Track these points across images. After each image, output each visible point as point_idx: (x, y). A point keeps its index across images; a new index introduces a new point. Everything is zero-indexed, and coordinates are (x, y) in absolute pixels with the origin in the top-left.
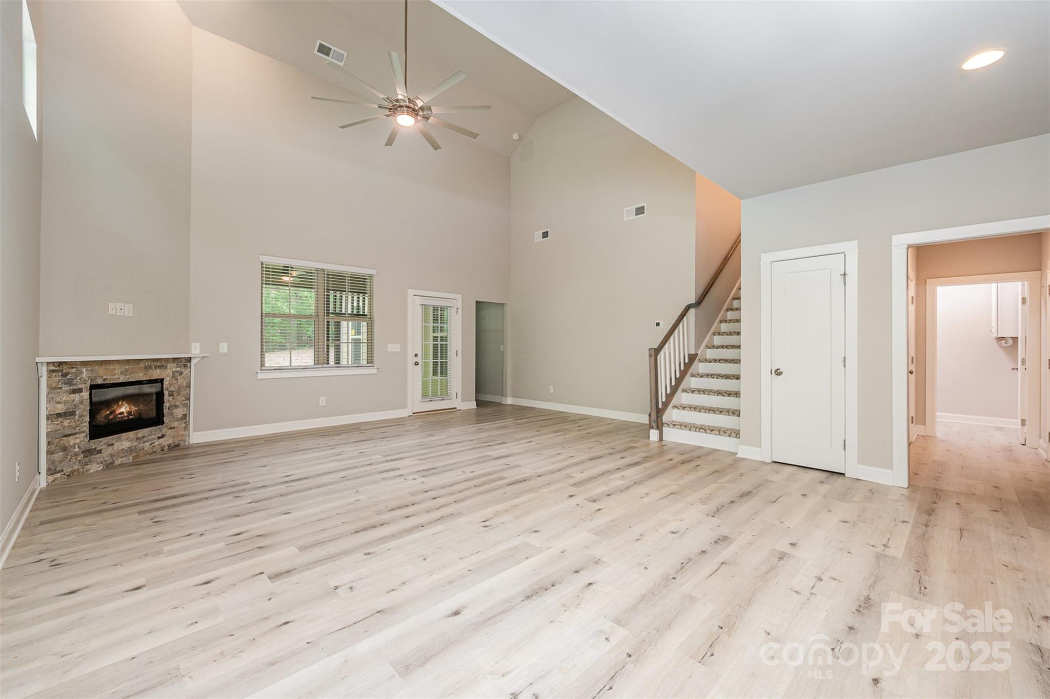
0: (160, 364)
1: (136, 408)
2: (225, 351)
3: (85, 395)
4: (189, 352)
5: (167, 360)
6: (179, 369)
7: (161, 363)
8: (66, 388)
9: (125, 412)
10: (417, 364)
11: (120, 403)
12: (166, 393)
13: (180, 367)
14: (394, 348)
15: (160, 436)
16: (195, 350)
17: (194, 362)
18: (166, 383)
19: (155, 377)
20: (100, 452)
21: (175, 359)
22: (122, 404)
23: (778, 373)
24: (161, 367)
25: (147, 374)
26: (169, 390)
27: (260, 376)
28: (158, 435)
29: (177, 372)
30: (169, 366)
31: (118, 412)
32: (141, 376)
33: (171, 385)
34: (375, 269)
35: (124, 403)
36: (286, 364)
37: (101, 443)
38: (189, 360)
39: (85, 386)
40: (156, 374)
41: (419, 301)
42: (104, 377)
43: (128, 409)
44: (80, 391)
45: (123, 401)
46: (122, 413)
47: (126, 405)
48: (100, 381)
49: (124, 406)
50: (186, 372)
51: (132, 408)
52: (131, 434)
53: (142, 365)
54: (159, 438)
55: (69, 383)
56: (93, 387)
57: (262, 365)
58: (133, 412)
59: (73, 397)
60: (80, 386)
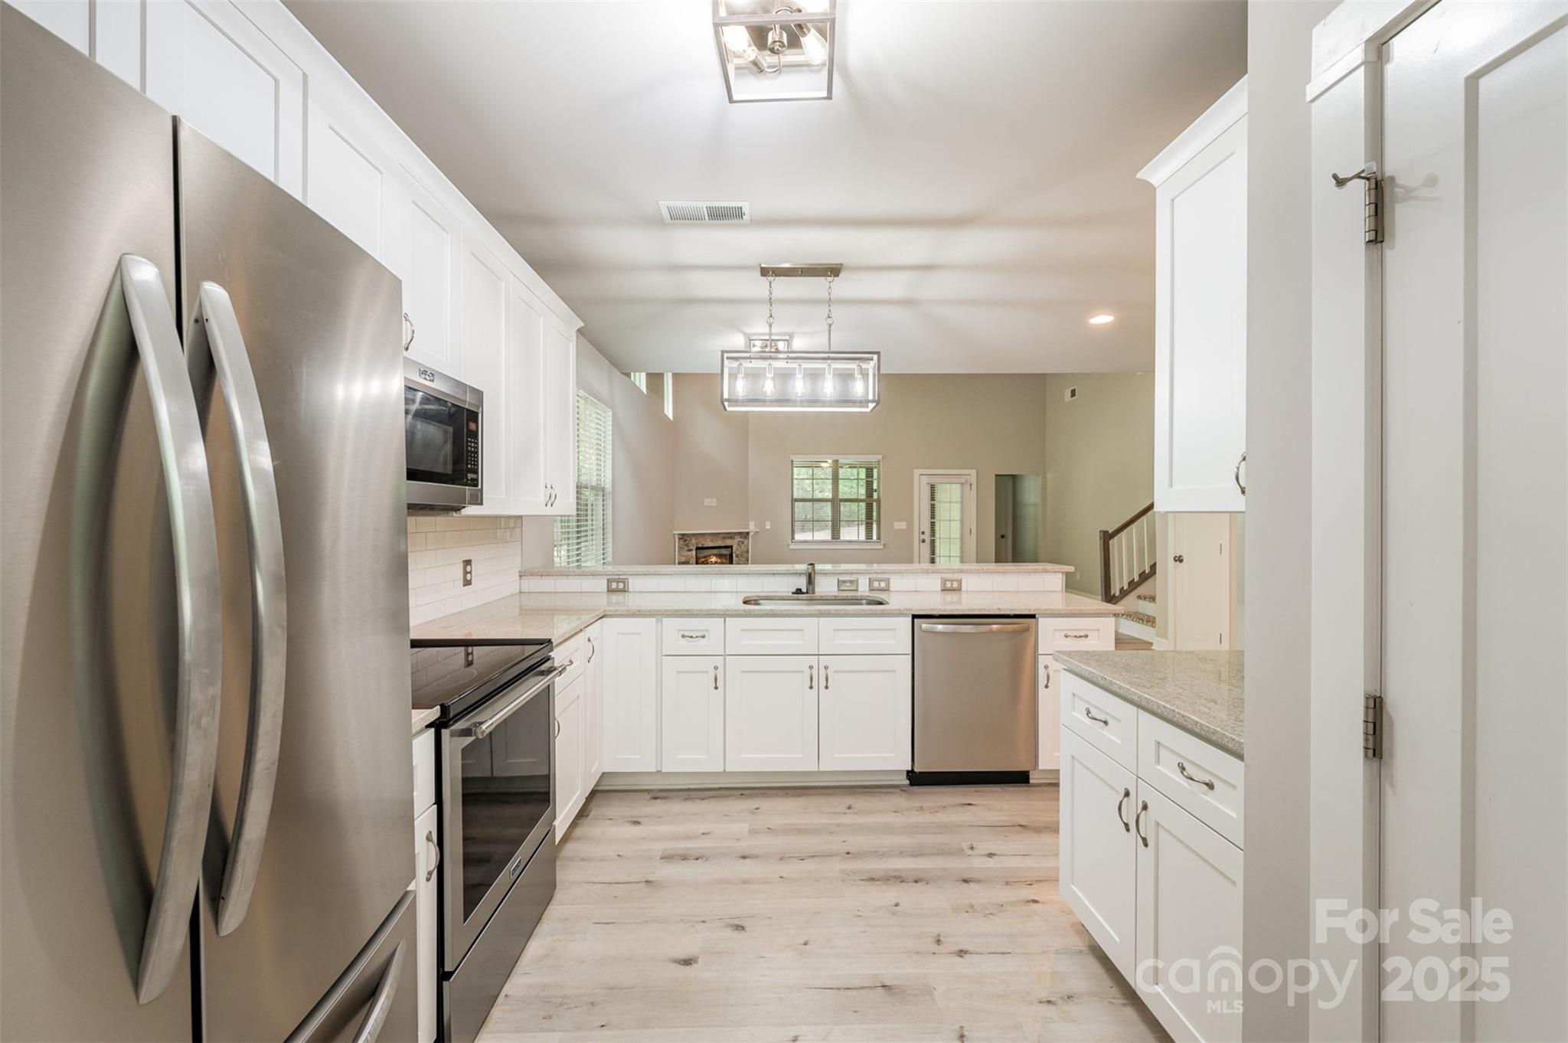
2: (768, 527)
3: (694, 553)
4: (748, 528)
5: (735, 534)
6: (742, 537)
7: (731, 536)
8: (686, 548)
10: (924, 541)
11: (711, 557)
12: (734, 555)
14: (901, 525)
16: (752, 527)
17: (751, 534)
18: (734, 549)
19: (728, 544)
21: (739, 533)
23: (1179, 559)
24: (731, 538)
25: (724, 542)
26: (736, 553)
27: (791, 547)
29: (740, 541)
30: (736, 537)
32: (721, 543)
33: (737, 549)
34: (879, 454)
36: (810, 538)
38: (748, 533)
39: (694, 548)
40: (729, 542)
41: (925, 479)
42: (702, 543)
44: (691, 550)
47: (715, 557)
48: (700, 546)
49: (713, 558)
50: (746, 541)
51: (718, 559)
53: (721, 536)
55: (687, 545)
56: (698, 549)
57: (793, 538)
59: (689, 553)
60: (692, 547)
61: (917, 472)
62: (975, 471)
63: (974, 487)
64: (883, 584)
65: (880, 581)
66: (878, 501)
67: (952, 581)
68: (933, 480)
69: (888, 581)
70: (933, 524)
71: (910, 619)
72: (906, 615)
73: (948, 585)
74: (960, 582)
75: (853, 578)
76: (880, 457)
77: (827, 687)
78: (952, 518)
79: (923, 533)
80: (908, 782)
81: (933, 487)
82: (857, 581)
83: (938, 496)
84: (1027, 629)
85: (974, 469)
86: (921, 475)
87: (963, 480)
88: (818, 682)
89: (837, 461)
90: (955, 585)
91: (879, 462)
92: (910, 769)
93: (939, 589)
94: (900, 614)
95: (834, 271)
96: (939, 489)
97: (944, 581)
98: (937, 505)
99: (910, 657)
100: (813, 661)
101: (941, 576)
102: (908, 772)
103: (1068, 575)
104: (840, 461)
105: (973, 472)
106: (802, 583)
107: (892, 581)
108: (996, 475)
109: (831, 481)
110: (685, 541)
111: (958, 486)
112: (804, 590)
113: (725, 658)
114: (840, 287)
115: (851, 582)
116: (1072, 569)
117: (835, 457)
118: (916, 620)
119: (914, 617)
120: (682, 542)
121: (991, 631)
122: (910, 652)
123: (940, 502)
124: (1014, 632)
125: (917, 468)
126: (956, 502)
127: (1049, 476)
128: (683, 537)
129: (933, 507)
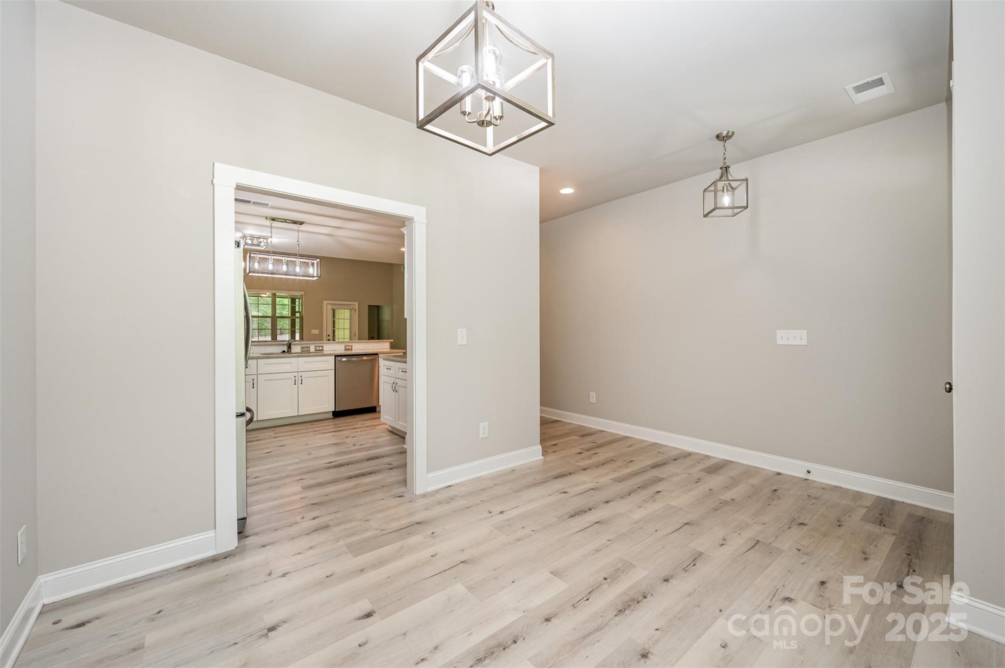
61: (325, 302)
62: (357, 303)
63: (357, 311)
64: (321, 348)
65: (319, 347)
66: (301, 318)
67: (349, 346)
68: (334, 307)
69: (322, 347)
70: (334, 331)
71: (334, 357)
72: (332, 356)
73: (347, 347)
74: (352, 346)
75: (308, 345)
76: (303, 293)
77: (301, 384)
78: (345, 328)
79: (329, 336)
80: (333, 417)
81: (334, 310)
82: (309, 347)
83: (337, 316)
84: (375, 359)
85: (356, 301)
86: (327, 304)
87: (351, 308)
88: (298, 381)
89: (275, 294)
90: (350, 347)
91: (302, 295)
92: (334, 410)
93: (344, 349)
94: (330, 355)
95: (302, 223)
96: (337, 312)
97: (346, 346)
98: (336, 321)
99: (334, 371)
100: (296, 374)
101: (344, 344)
102: (333, 412)
103: (391, 343)
104: (277, 294)
105: (357, 304)
106: (285, 349)
107: (324, 347)
108: (369, 306)
109: (271, 306)
111: (348, 311)
112: (286, 351)
113: (257, 376)
114: (302, 227)
115: (307, 348)
116: (392, 341)
117: (274, 292)
118: (336, 357)
119: (336, 356)
121: (363, 360)
122: (334, 368)
123: (338, 319)
124: (371, 360)
125: (325, 300)
126: (347, 319)
127: (395, 307)
129: (334, 321)
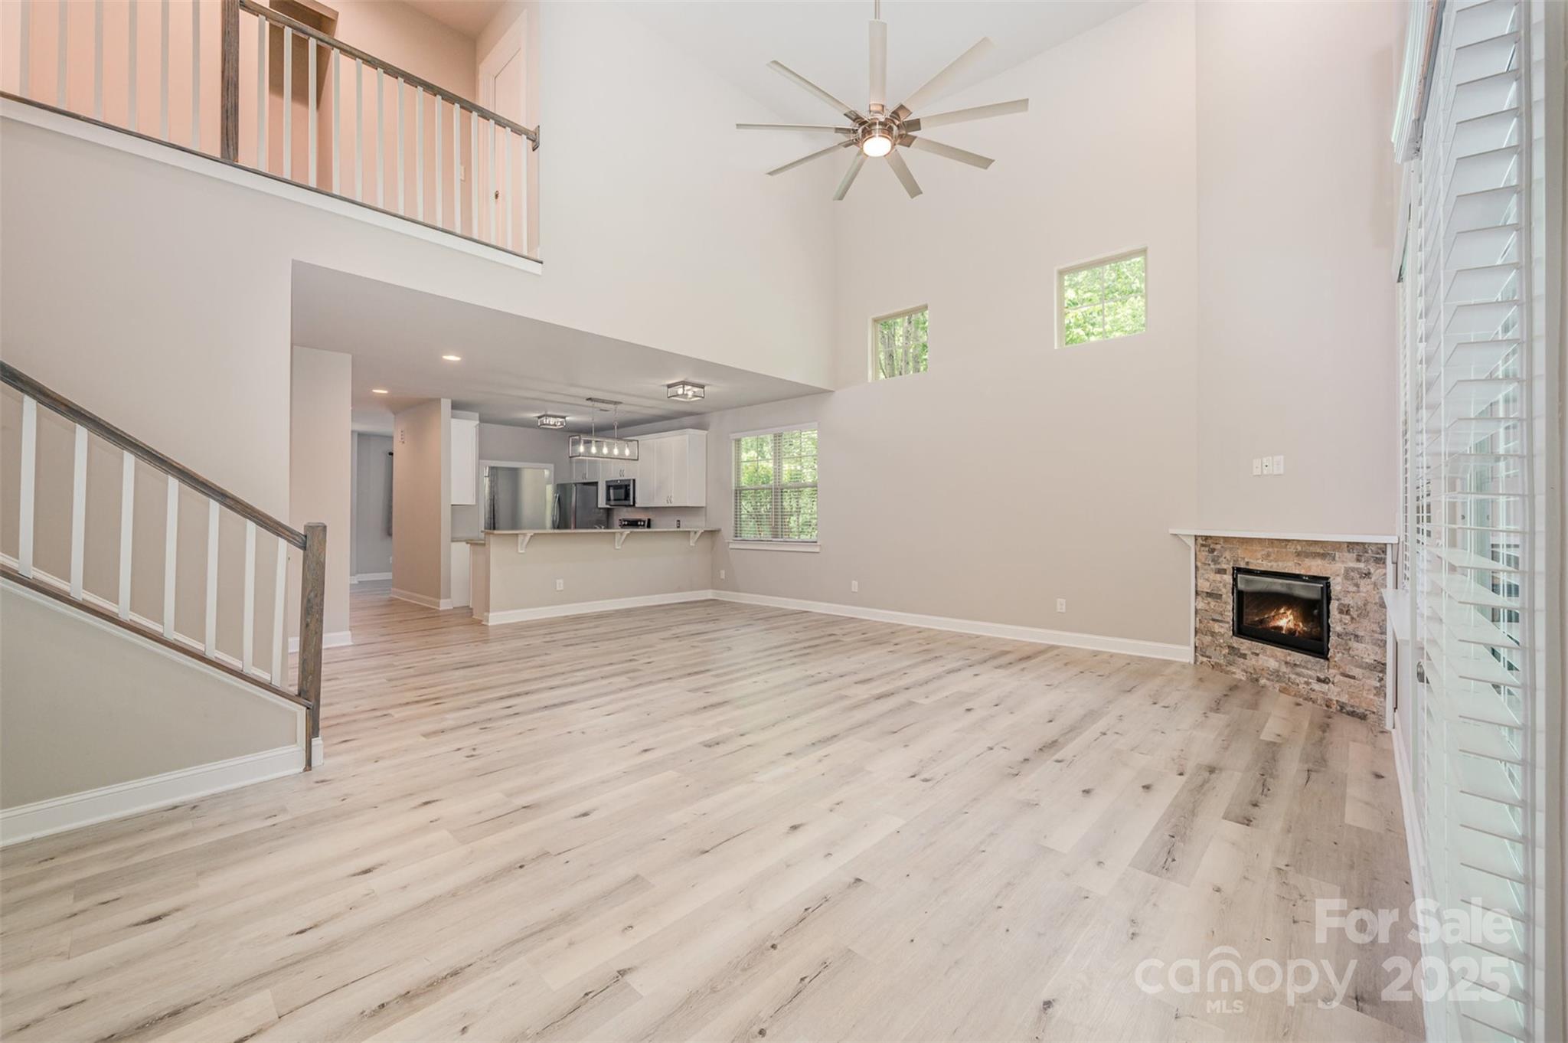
0: (1322, 551)
1: (1305, 629)
3: (1228, 578)
4: (1382, 534)
5: (1337, 546)
6: (1362, 565)
7: (1325, 550)
8: (1213, 566)
9: (1284, 628)
11: (1282, 611)
12: (1334, 605)
13: (1367, 561)
15: (1322, 677)
18: (1334, 587)
19: (1313, 571)
20: (1244, 656)
21: (1351, 546)
22: (1285, 613)
24: (1323, 556)
25: (1300, 565)
26: (1343, 602)
28: (1319, 675)
29: (1353, 569)
30: (1338, 555)
31: (1272, 624)
32: (1290, 567)
33: (1343, 592)
35: (1289, 613)
37: (1245, 645)
38: (1382, 549)
39: (1229, 567)
40: (1314, 567)
42: (1246, 560)
43: (1291, 625)
44: (1224, 571)
45: (1288, 609)
46: (1281, 628)
47: (1291, 617)
48: (1242, 565)
49: (1287, 617)
50: (1376, 573)
51: (1299, 625)
52: (1279, 652)
53: (1292, 549)
54: (1319, 680)
55: (1215, 561)
56: (1238, 570)
58: (1297, 633)
59: (1218, 577)
60: (1224, 566)
110: (1212, 551)
120: (1204, 554)
128: (1207, 543)
